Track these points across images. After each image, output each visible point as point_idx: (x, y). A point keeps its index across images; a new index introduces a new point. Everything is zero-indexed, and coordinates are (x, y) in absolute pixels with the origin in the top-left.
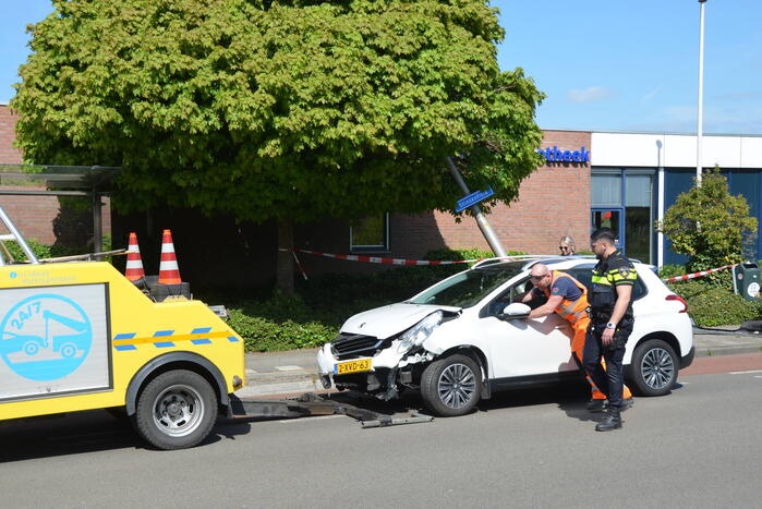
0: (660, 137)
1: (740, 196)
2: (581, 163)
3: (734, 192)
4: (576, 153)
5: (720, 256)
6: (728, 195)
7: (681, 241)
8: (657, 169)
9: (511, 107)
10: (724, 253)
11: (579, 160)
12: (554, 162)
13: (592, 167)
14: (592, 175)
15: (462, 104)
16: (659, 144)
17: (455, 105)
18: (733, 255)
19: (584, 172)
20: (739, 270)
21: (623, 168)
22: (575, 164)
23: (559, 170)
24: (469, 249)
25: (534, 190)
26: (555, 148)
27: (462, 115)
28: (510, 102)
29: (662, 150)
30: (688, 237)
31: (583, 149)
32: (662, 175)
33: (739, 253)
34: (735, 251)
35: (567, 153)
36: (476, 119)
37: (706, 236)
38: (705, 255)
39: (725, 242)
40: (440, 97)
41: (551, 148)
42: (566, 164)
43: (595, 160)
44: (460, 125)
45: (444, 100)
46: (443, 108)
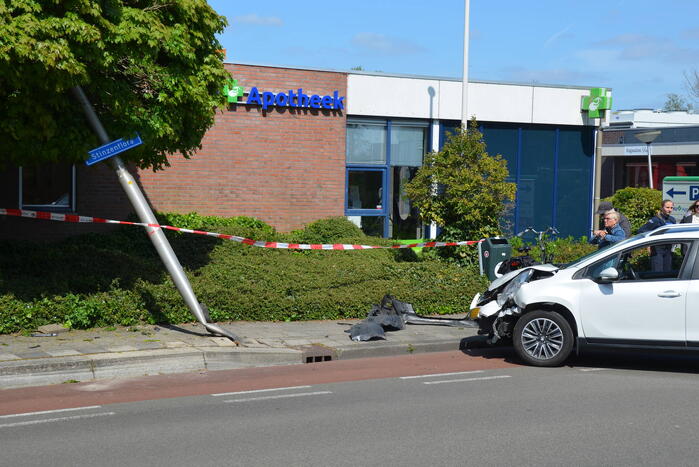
0: (434, 84)
1: (499, 157)
2: (334, 111)
3: (491, 153)
4: (327, 99)
5: (473, 228)
6: (485, 155)
7: (429, 209)
8: (431, 121)
9: (142, 30)
10: (477, 225)
11: (332, 107)
12: (299, 109)
13: (349, 116)
14: (349, 126)
15: (66, 22)
16: (431, 92)
17: (52, 22)
18: (487, 228)
19: (338, 122)
20: (485, 246)
21: (388, 119)
22: (326, 112)
23: (305, 119)
24: (184, 213)
25: (273, 141)
26: (300, 91)
27: (66, 37)
28: (144, 24)
29: (435, 99)
30: (436, 205)
31: (336, 94)
32: (436, 129)
33: (495, 225)
34: (489, 223)
35: (316, 98)
36: (85, 42)
37: (456, 204)
38: (455, 227)
39: (476, 212)
40: (28, 9)
41: (295, 92)
42: (315, 111)
43: (352, 108)
44: (61, 48)
45: (37, 15)
46: (32, 24)
